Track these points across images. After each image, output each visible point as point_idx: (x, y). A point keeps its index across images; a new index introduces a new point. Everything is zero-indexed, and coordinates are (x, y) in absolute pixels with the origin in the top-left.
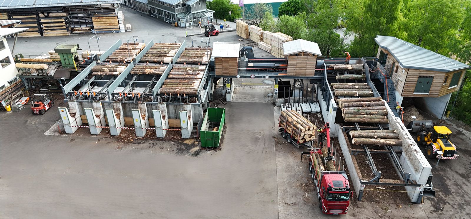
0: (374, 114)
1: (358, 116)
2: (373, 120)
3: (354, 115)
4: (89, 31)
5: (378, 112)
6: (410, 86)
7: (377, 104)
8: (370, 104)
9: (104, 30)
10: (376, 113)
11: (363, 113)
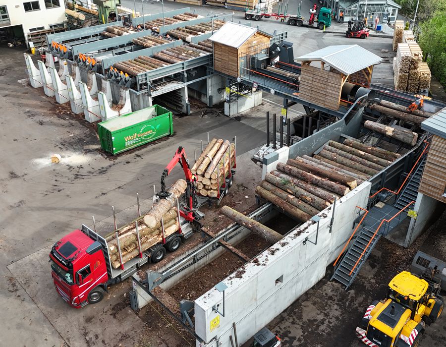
0: (305, 200)
1: (279, 192)
2: (293, 209)
3: (274, 188)
4: (222, 5)
5: (313, 201)
6: (435, 175)
7: (331, 187)
8: (319, 182)
9: (236, 6)
10: (309, 201)
11: (290, 192)
